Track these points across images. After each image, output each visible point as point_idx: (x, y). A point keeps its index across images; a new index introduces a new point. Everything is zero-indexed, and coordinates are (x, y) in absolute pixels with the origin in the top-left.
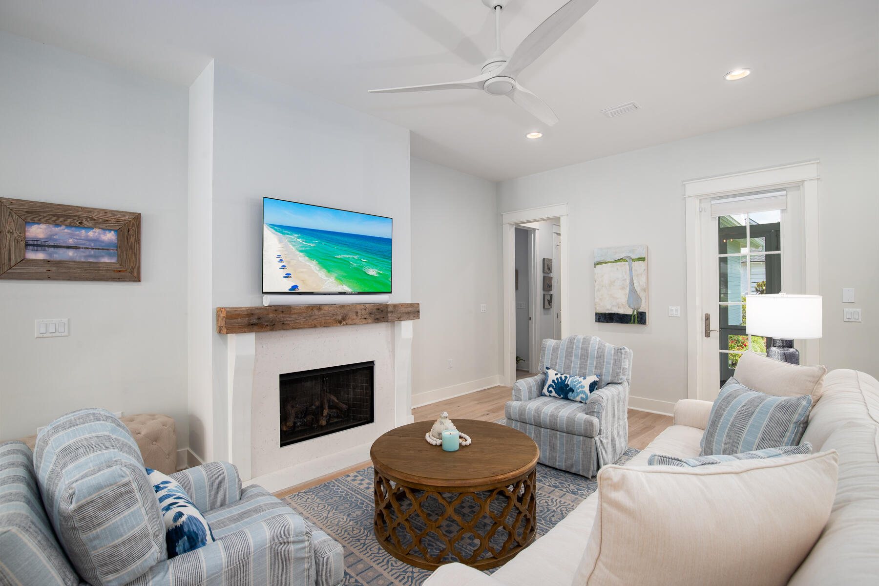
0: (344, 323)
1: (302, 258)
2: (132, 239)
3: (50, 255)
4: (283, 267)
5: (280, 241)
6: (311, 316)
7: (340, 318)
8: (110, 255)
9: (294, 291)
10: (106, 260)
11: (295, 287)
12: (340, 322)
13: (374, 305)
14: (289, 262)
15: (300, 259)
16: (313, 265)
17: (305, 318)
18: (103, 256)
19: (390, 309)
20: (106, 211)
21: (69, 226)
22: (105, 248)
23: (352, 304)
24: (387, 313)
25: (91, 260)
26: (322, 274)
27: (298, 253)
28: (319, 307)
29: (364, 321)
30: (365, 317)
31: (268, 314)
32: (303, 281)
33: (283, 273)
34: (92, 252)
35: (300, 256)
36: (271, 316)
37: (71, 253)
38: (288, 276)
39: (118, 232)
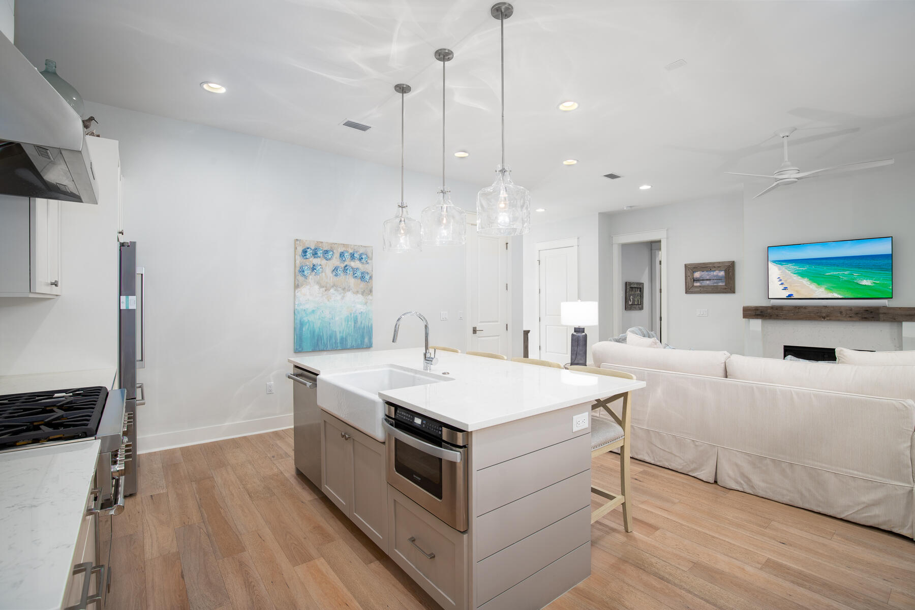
0: (828, 318)
1: (796, 278)
2: (731, 274)
3: (701, 283)
4: (782, 284)
5: (779, 269)
6: (797, 312)
7: (824, 315)
8: (722, 282)
9: (790, 297)
10: (721, 284)
11: (790, 295)
12: (824, 318)
13: (862, 308)
14: (786, 281)
15: (795, 278)
16: (805, 281)
17: (793, 313)
18: (719, 283)
19: (881, 311)
20: (719, 263)
21: (707, 271)
22: (719, 279)
23: (836, 307)
24: (878, 314)
25: (715, 285)
26: (813, 286)
27: (792, 274)
28: (805, 307)
29: (849, 319)
30: (850, 315)
31: (767, 310)
32: (797, 291)
33: (782, 287)
34: (715, 281)
35: (795, 277)
36: (769, 311)
37: (708, 282)
38: (785, 289)
39: (725, 271)
